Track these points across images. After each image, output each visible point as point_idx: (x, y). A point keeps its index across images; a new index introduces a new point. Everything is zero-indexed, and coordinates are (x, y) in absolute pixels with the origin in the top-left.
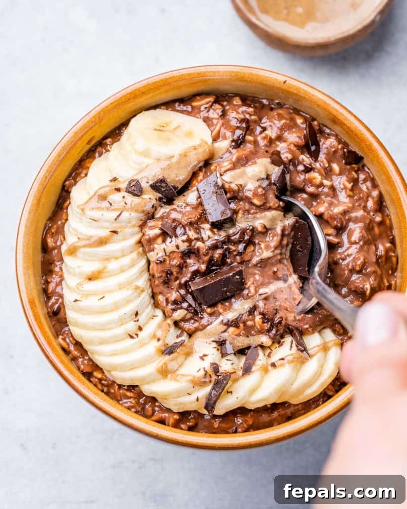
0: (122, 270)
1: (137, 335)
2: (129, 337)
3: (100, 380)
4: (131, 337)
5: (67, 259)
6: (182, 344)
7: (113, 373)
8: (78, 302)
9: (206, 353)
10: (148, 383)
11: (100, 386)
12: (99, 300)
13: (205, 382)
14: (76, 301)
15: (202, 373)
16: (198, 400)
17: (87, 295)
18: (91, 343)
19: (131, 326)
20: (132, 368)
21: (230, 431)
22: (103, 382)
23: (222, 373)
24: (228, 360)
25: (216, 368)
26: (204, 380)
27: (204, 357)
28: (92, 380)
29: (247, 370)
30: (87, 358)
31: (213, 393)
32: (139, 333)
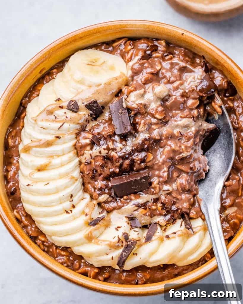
0: (62, 165)
1: (71, 211)
2: (66, 212)
3: (43, 242)
4: (67, 212)
5: (23, 155)
6: (103, 218)
7: (53, 237)
8: (30, 186)
9: (120, 226)
10: (78, 245)
11: (42, 246)
12: (45, 185)
13: (118, 246)
14: (28, 185)
15: (116, 239)
16: (112, 258)
17: (37, 181)
18: (38, 216)
19: (67, 205)
20: (67, 234)
21: (133, 282)
22: (45, 243)
23: (130, 240)
24: (135, 231)
25: (126, 236)
26: (117, 245)
27: (118, 229)
28: (37, 242)
29: (148, 239)
30: (34, 226)
31: (124, 254)
32: (73, 210)
